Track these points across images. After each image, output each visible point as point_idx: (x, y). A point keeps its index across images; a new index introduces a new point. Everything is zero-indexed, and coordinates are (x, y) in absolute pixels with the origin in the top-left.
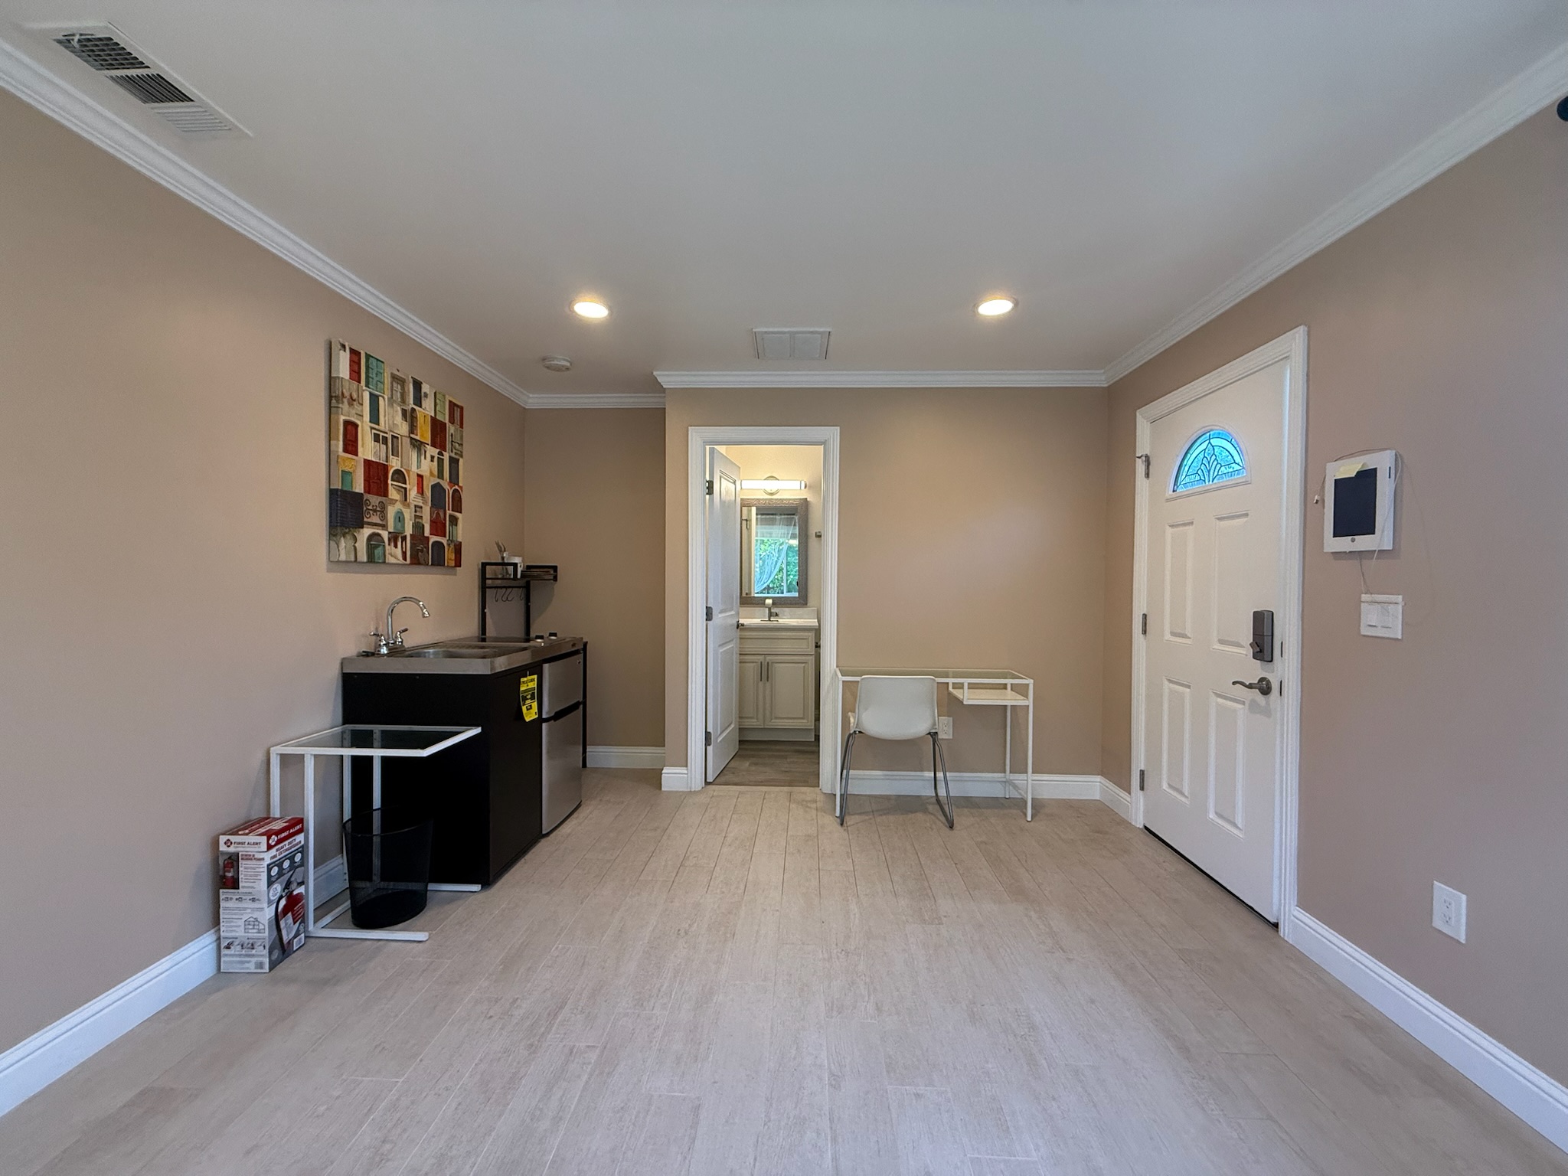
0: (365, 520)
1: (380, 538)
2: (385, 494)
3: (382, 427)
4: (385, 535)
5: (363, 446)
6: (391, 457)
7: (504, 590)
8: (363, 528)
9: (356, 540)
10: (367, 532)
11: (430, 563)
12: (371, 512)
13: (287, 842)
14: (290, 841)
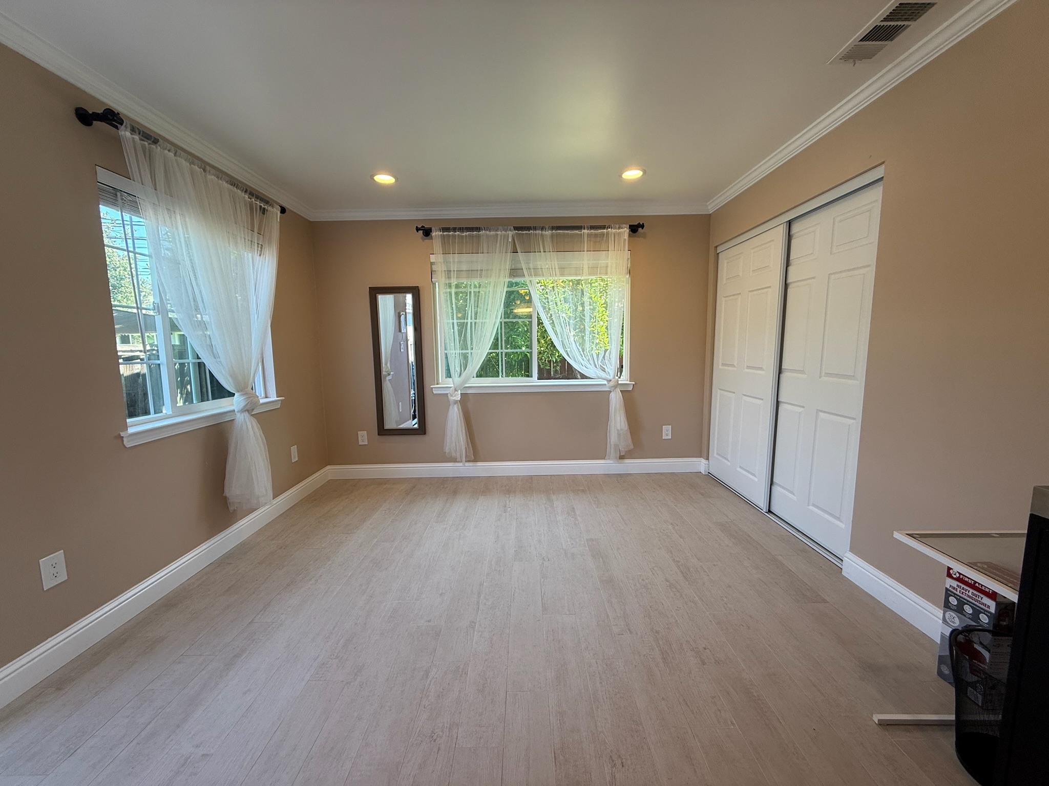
13: (971, 590)
14: (975, 592)
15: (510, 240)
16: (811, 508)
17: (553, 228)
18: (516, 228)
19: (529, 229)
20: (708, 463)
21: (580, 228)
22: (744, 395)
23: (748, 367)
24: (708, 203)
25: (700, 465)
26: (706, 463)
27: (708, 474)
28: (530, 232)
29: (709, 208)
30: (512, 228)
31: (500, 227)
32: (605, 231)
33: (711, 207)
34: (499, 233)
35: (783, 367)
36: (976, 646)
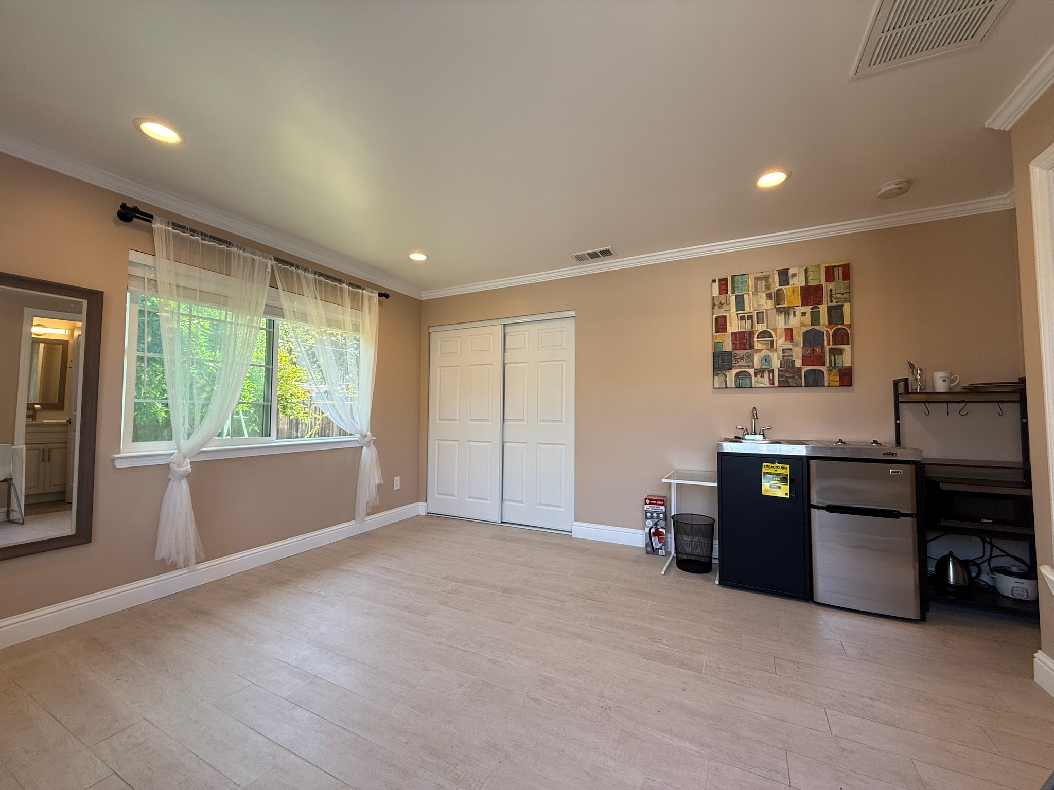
0: (733, 365)
1: (746, 373)
2: (752, 347)
3: (747, 309)
4: (752, 371)
5: (731, 326)
6: (756, 325)
7: (963, 404)
8: (732, 369)
9: (726, 376)
10: (734, 372)
11: (803, 385)
12: (739, 360)
13: (655, 506)
14: (657, 506)
15: (269, 270)
16: (538, 507)
17: (315, 273)
18: (276, 259)
19: (292, 265)
20: (426, 505)
21: (340, 281)
22: (469, 441)
23: (472, 420)
24: (423, 292)
25: (420, 508)
26: (424, 505)
27: (427, 514)
28: (291, 269)
29: (423, 295)
30: (273, 258)
31: (259, 252)
32: (361, 291)
33: (425, 296)
34: (256, 257)
35: (505, 418)
36: (660, 530)
